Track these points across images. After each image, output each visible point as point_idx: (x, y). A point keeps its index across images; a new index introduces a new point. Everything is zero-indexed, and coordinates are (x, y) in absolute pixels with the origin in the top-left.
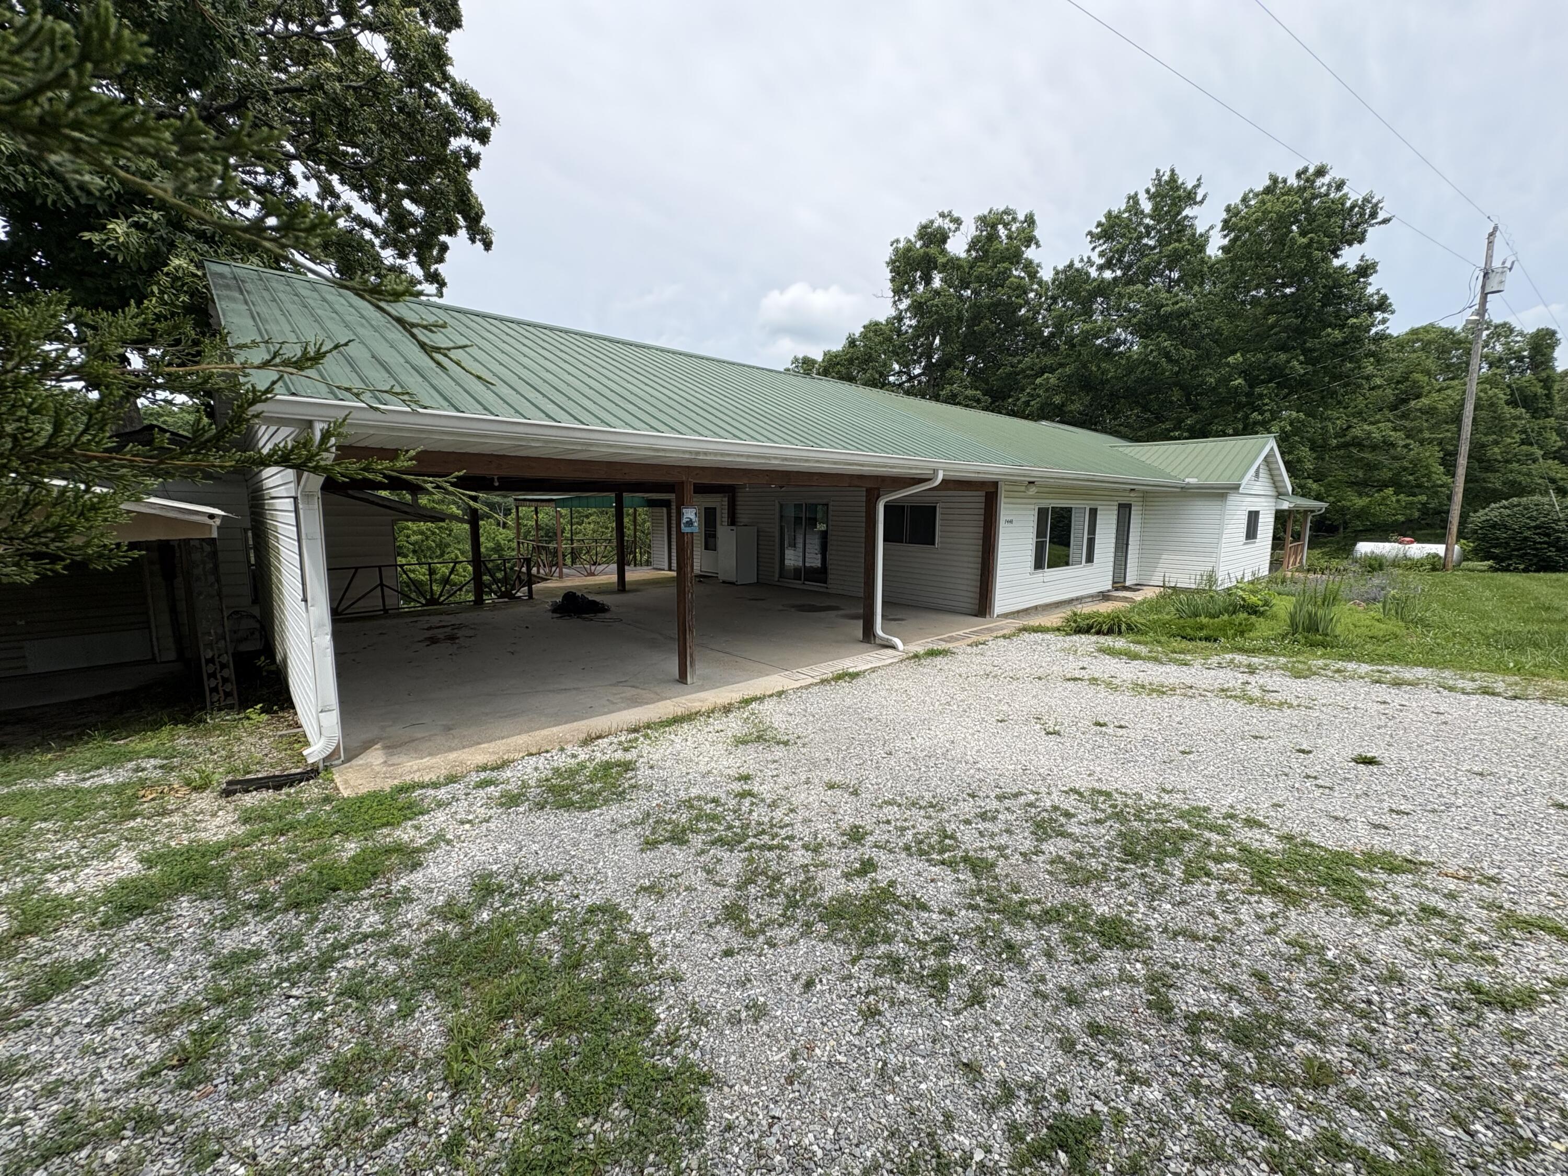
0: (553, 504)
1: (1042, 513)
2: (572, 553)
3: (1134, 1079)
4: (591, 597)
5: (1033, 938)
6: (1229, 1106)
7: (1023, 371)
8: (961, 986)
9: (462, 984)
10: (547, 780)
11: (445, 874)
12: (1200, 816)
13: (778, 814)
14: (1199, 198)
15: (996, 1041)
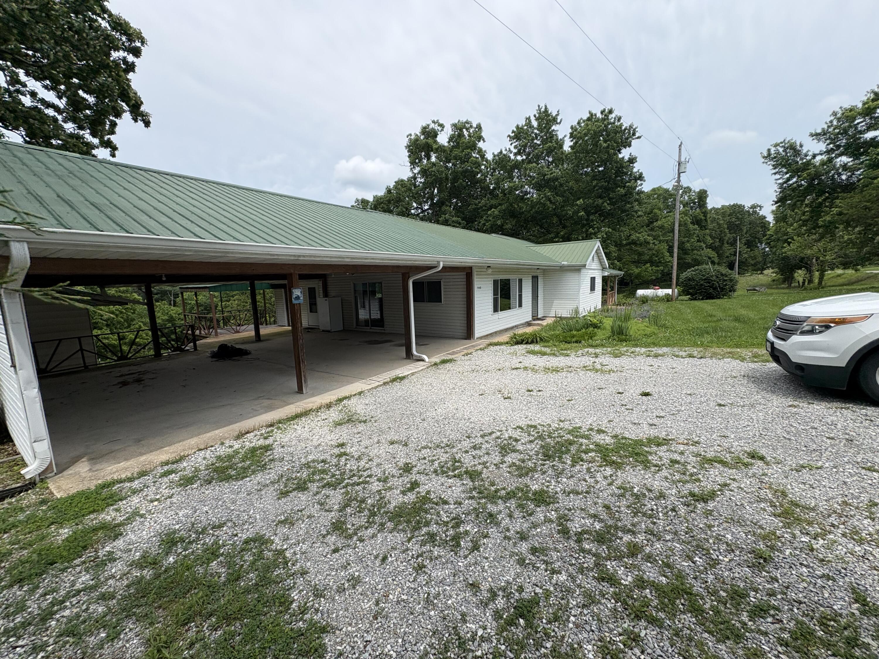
0: (208, 290)
1: (495, 282)
2: (223, 319)
3: (554, 572)
4: (237, 346)
5: (502, 508)
6: (596, 575)
7: (481, 207)
8: (466, 542)
9: (156, 608)
10: (213, 464)
11: (140, 537)
12: (577, 432)
13: (362, 463)
14: (559, 121)
15: (486, 568)
